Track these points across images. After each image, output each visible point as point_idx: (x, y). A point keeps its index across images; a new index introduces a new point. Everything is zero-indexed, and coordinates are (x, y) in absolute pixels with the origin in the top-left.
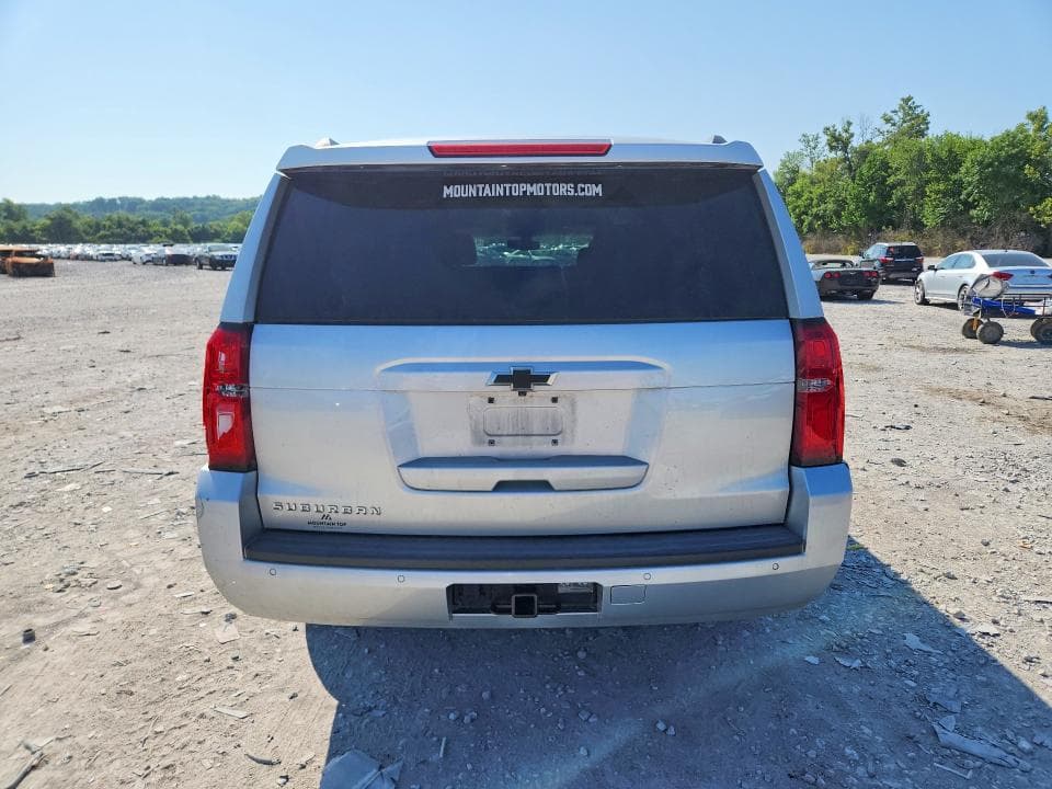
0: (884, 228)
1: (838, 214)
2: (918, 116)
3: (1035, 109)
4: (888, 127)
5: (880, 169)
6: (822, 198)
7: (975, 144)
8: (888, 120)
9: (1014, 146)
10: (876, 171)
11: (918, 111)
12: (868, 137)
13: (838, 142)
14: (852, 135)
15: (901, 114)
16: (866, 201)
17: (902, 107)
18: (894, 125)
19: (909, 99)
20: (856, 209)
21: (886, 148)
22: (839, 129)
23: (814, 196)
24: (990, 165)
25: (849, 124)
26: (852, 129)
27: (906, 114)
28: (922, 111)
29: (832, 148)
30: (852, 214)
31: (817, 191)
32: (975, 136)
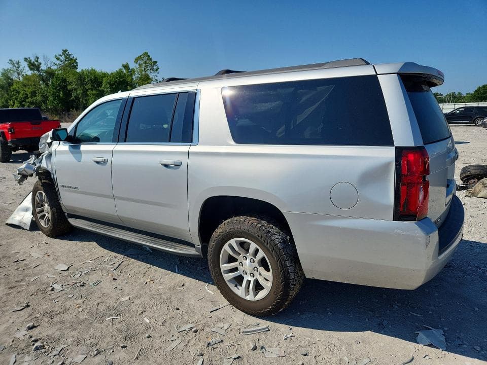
0: (71, 110)
1: (45, 102)
2: (71, 59)
3: (125, 64)
4: (58, 62)
5: (62, 81)
6: (34, 94)
7: (105, 75)
8: (58, 59)
9: (121, 78)
10: (60, 83)
11: (71, 57)
12: (49, 66)
13: (34, 66)
14: (40, 64)
15: (63, 57)
16: (58, 96)
17: (63, 54)
18: (62, 61)
19: (66, 51)
20: (54, 100)
21: (60, 72)
22: (33, 60)
23: (28, 93)
24: (114, 84)
25: (38, 58)
26: (40, 61)
27: (66, 58)
28: (73, 57)
29: (31, 69)
30: (52, 102)
31: (29, 90)
32: (103, 71)
